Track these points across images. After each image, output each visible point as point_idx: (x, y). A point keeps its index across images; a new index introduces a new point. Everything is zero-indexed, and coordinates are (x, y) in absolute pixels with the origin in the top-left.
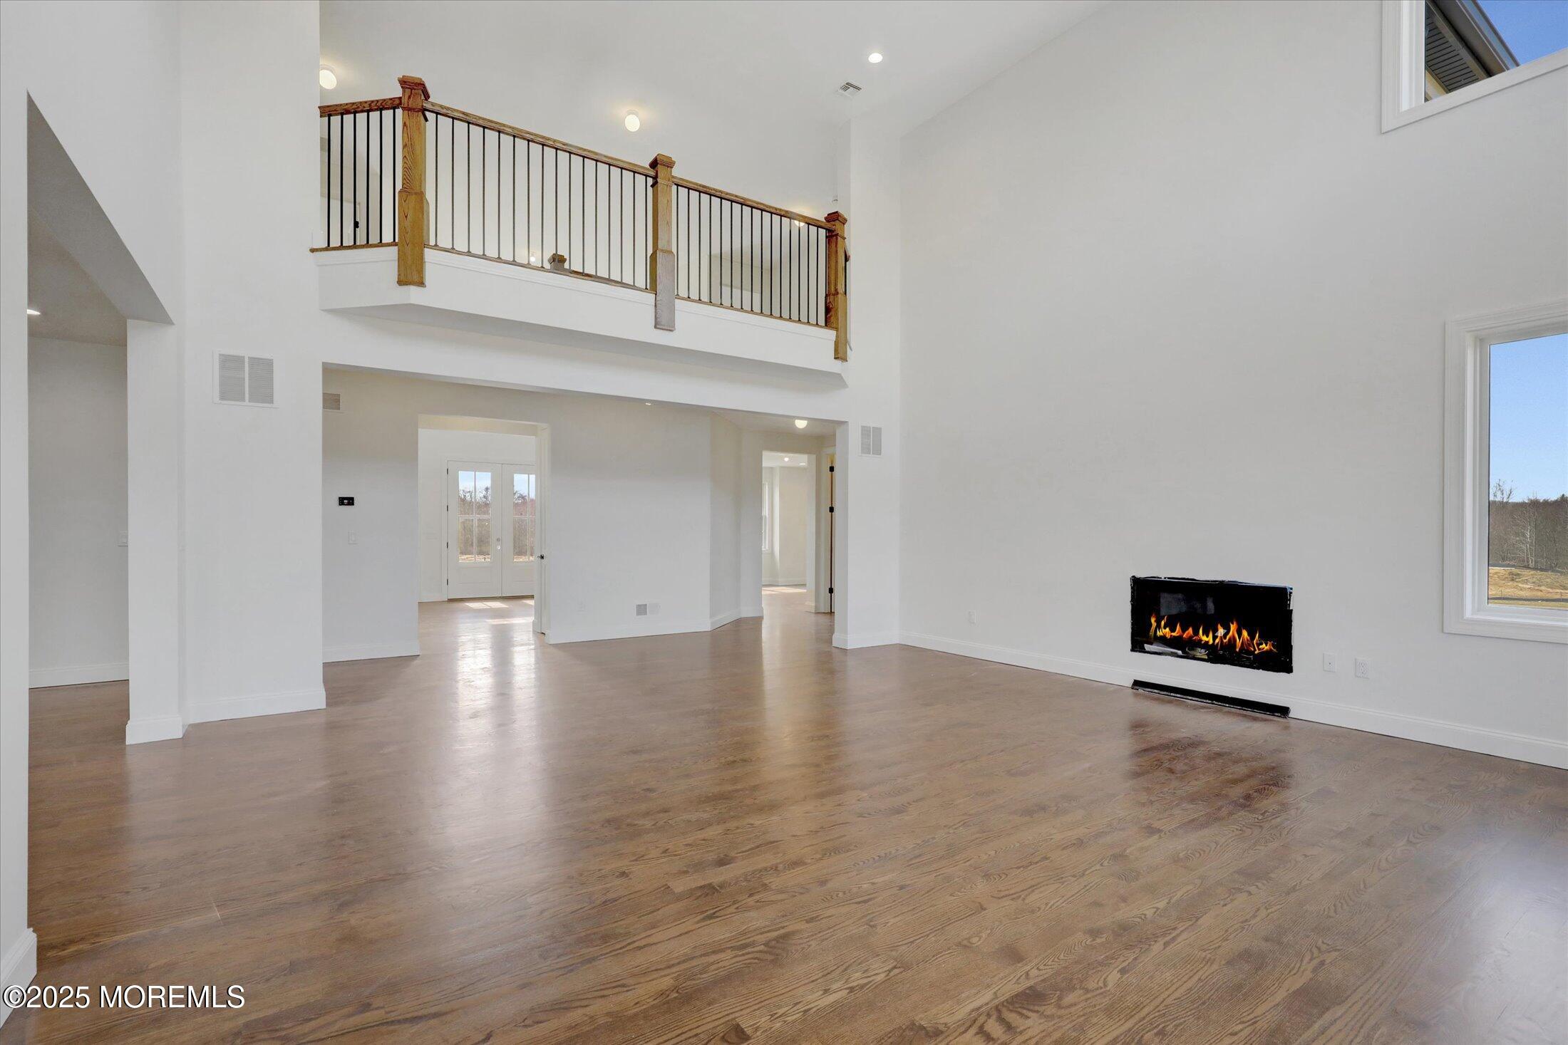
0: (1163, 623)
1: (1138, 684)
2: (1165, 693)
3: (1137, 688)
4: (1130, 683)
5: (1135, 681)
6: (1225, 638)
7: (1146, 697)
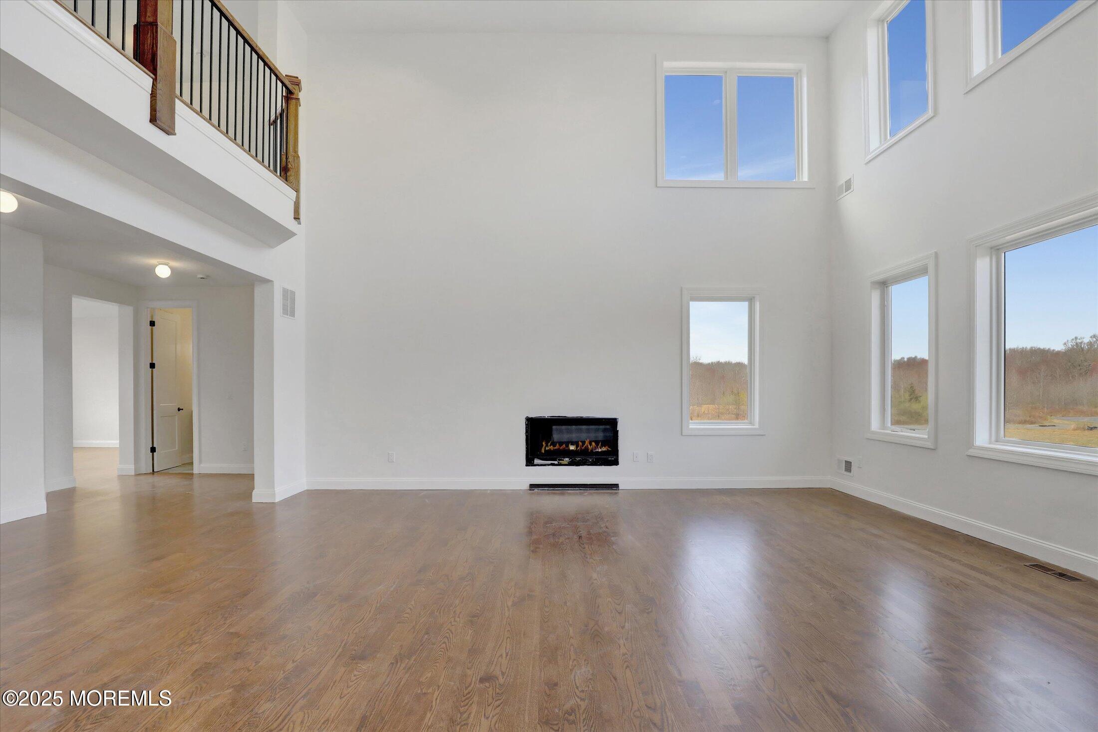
0: (549, 444)
1: (533, 486)
2: (552, 489)
3: (533, 489)
4: (527, 487)
5: (531, 485)
6: (583, 446)
7: (538, 494)
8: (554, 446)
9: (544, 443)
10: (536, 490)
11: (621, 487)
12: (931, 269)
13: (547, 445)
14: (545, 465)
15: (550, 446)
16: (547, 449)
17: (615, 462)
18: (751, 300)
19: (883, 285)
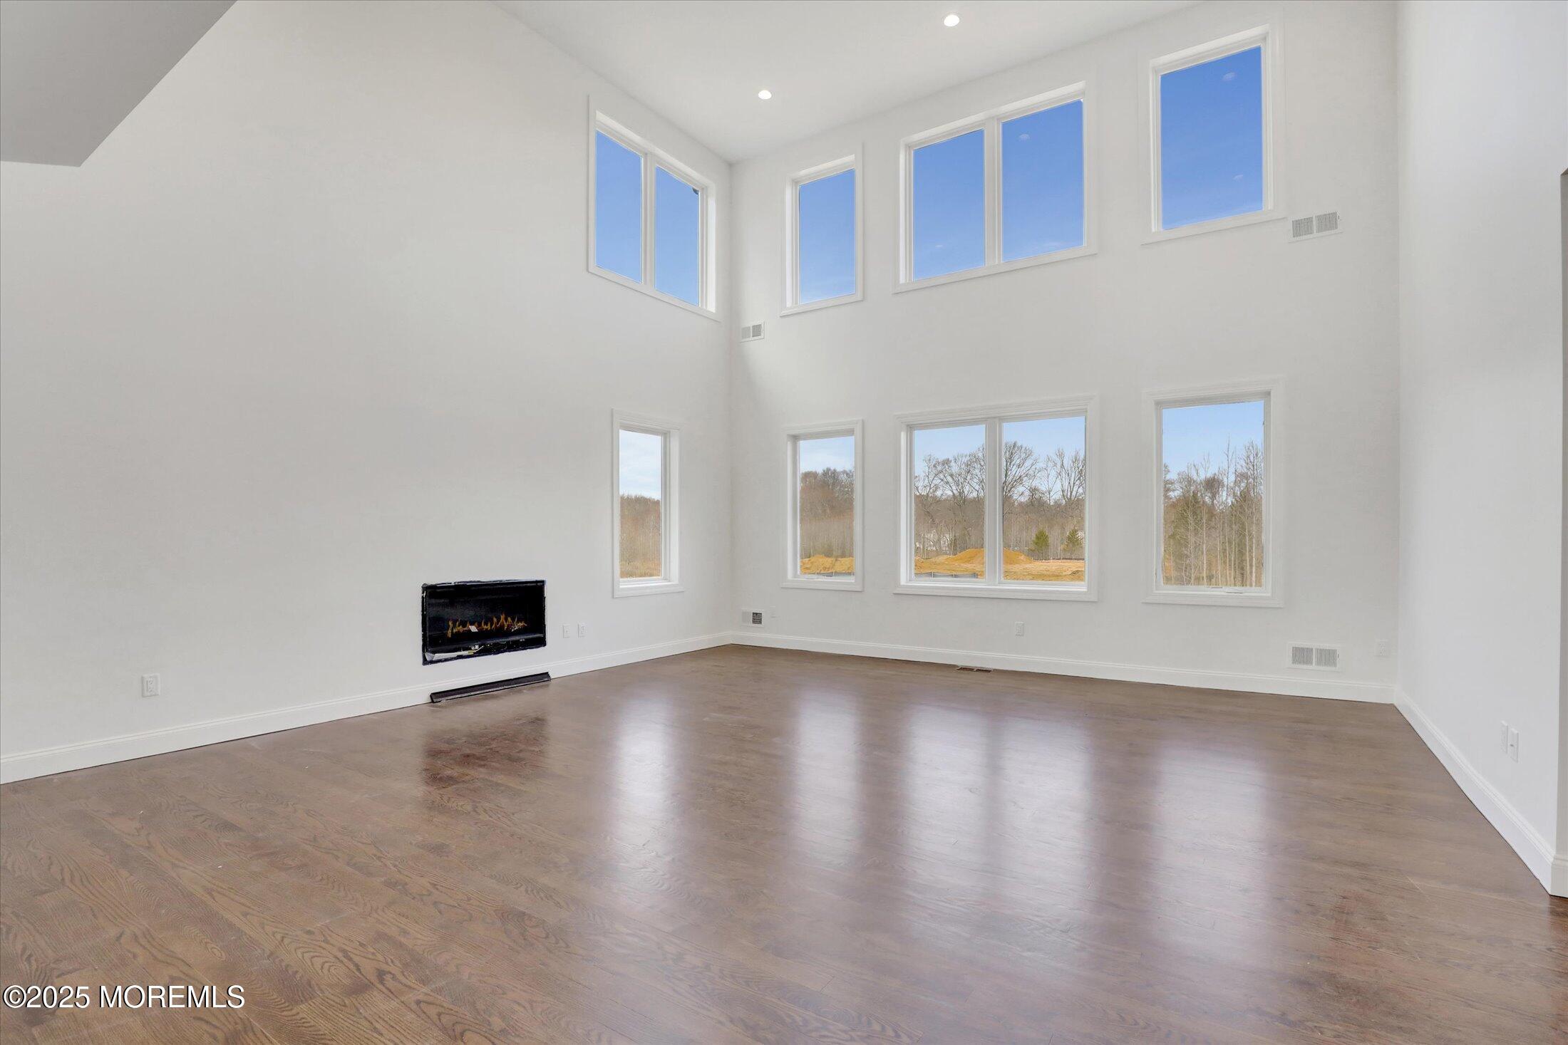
1: (436, 697)
3: (437, 700)
4: (427, 698)
5: (432, 695)
8: (464, 626)
9: (450, 623)
10: (444, 701)
11: (552, 676)
12: (858, 431)
13: (454, 626)
14: (446, 660)
15: (459, 626)
16: (454, 631)
17: (541, 642)
18: (665, 435)
19: (795, 438)
